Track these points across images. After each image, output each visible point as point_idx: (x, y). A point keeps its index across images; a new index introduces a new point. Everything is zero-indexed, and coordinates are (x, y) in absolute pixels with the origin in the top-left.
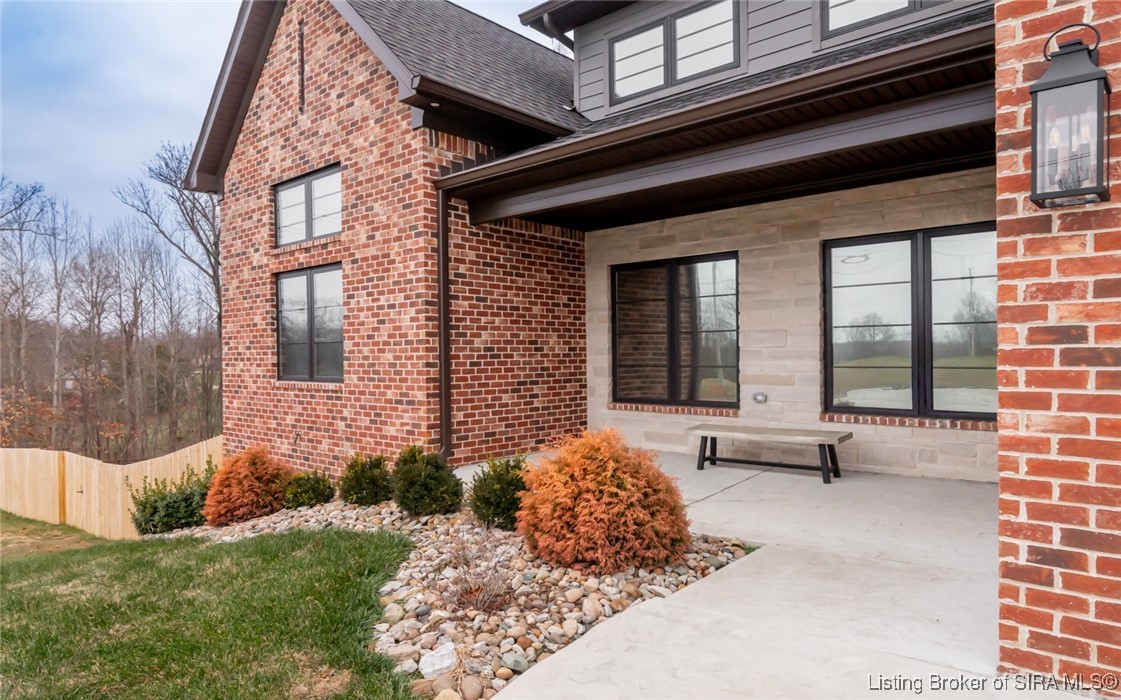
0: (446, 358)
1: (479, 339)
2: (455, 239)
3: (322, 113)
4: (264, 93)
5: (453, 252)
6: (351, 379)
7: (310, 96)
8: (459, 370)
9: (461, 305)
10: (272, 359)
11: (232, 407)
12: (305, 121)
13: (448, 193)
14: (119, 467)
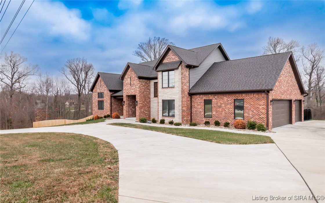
0: (111, 108)
1: (114, 107)
2: (112, 99)
3: (102, 88)
4: (97, 84)
5: (112, 100)
6: (104, 110)
7: (101, 86)
8: (112, 109)
9: (112, 104)
10: (98, 108)
11: (94, 112)
12: (101, 88)
13: (111, 97)
14: (76, 120)
